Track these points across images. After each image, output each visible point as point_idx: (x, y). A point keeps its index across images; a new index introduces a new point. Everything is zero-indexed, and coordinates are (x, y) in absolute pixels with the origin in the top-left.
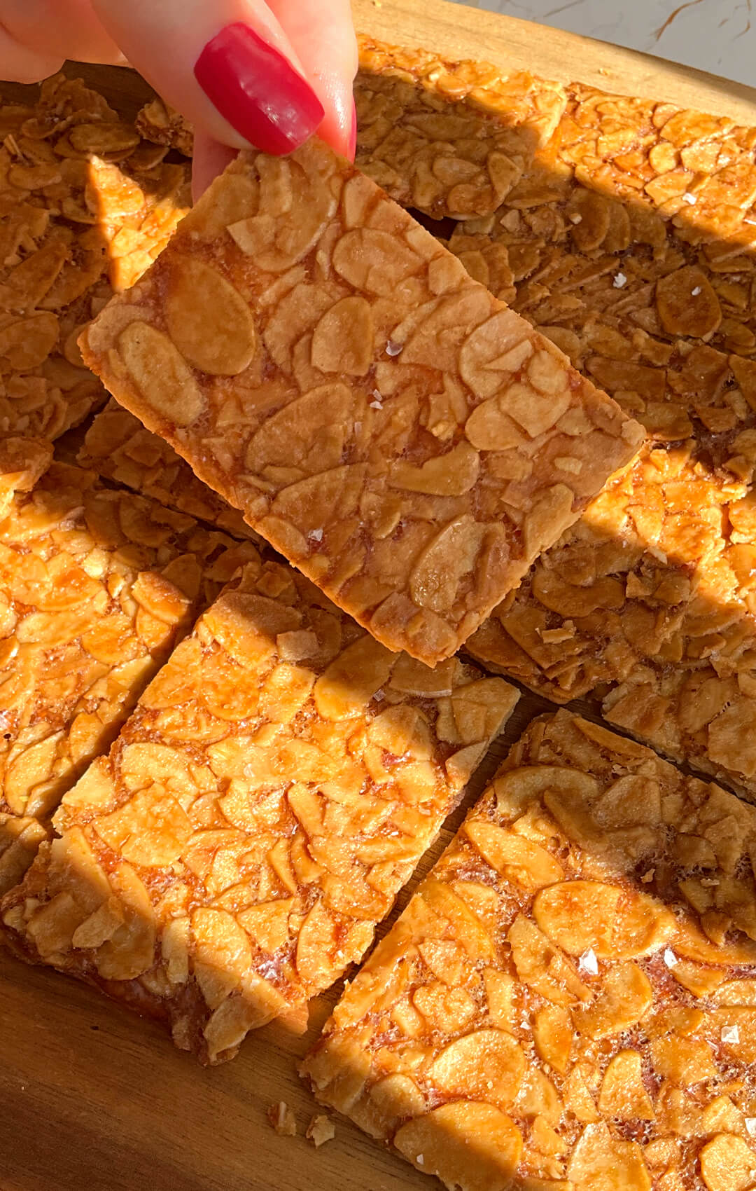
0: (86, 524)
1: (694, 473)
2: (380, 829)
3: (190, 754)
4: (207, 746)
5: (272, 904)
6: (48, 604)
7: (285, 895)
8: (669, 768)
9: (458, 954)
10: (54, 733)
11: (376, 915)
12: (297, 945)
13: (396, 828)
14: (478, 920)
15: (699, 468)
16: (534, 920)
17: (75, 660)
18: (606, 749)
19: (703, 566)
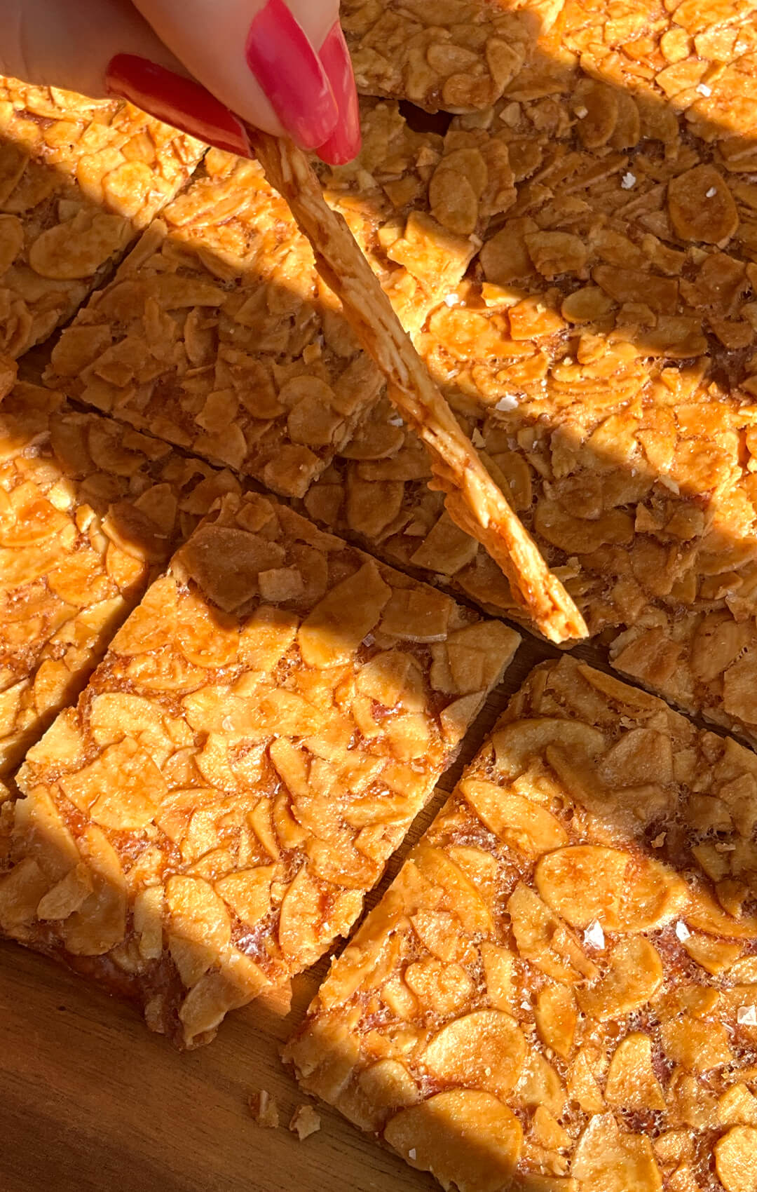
0: (52, 451)
1: (708, 394)
2: (370, 788)
3: (164, 705)
4: (183, 696)
5: (252, 872)
6: (12, 539)
7: (266, 861)
8: (681, 721)
9: (453, 926)
10: (18, 681)
11: (366, 883)
12: (279, 916)
13: (385, 786)
14: (475, 888)
15: (714, 389)
16: (536, 888)
17: (40, 601)
18: (613, 699)
19: (718, 497)
